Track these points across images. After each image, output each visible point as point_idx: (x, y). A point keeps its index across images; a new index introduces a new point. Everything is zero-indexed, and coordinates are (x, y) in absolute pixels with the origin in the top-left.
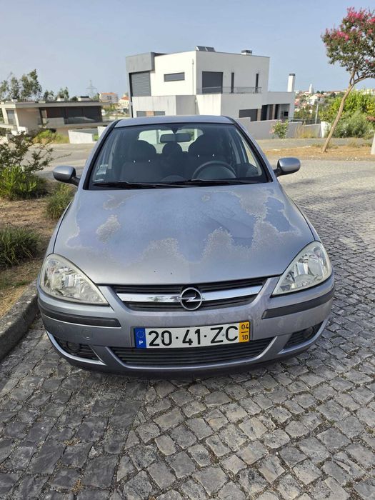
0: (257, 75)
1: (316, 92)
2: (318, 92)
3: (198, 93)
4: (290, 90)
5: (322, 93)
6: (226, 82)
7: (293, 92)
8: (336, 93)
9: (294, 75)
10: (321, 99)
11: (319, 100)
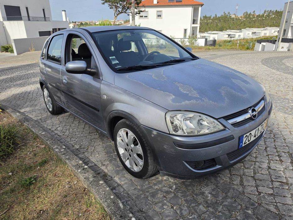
0: (44, 10)
1: (71, 22)
2: (73, 22)
3: (4, 20)
4: (64, 20)
5: (75, 22)
6: (23, 13)
7: (67, 21)
8: (83, 23)
9: (65, 11)
10: (76, 26)
11: (75, 26)
